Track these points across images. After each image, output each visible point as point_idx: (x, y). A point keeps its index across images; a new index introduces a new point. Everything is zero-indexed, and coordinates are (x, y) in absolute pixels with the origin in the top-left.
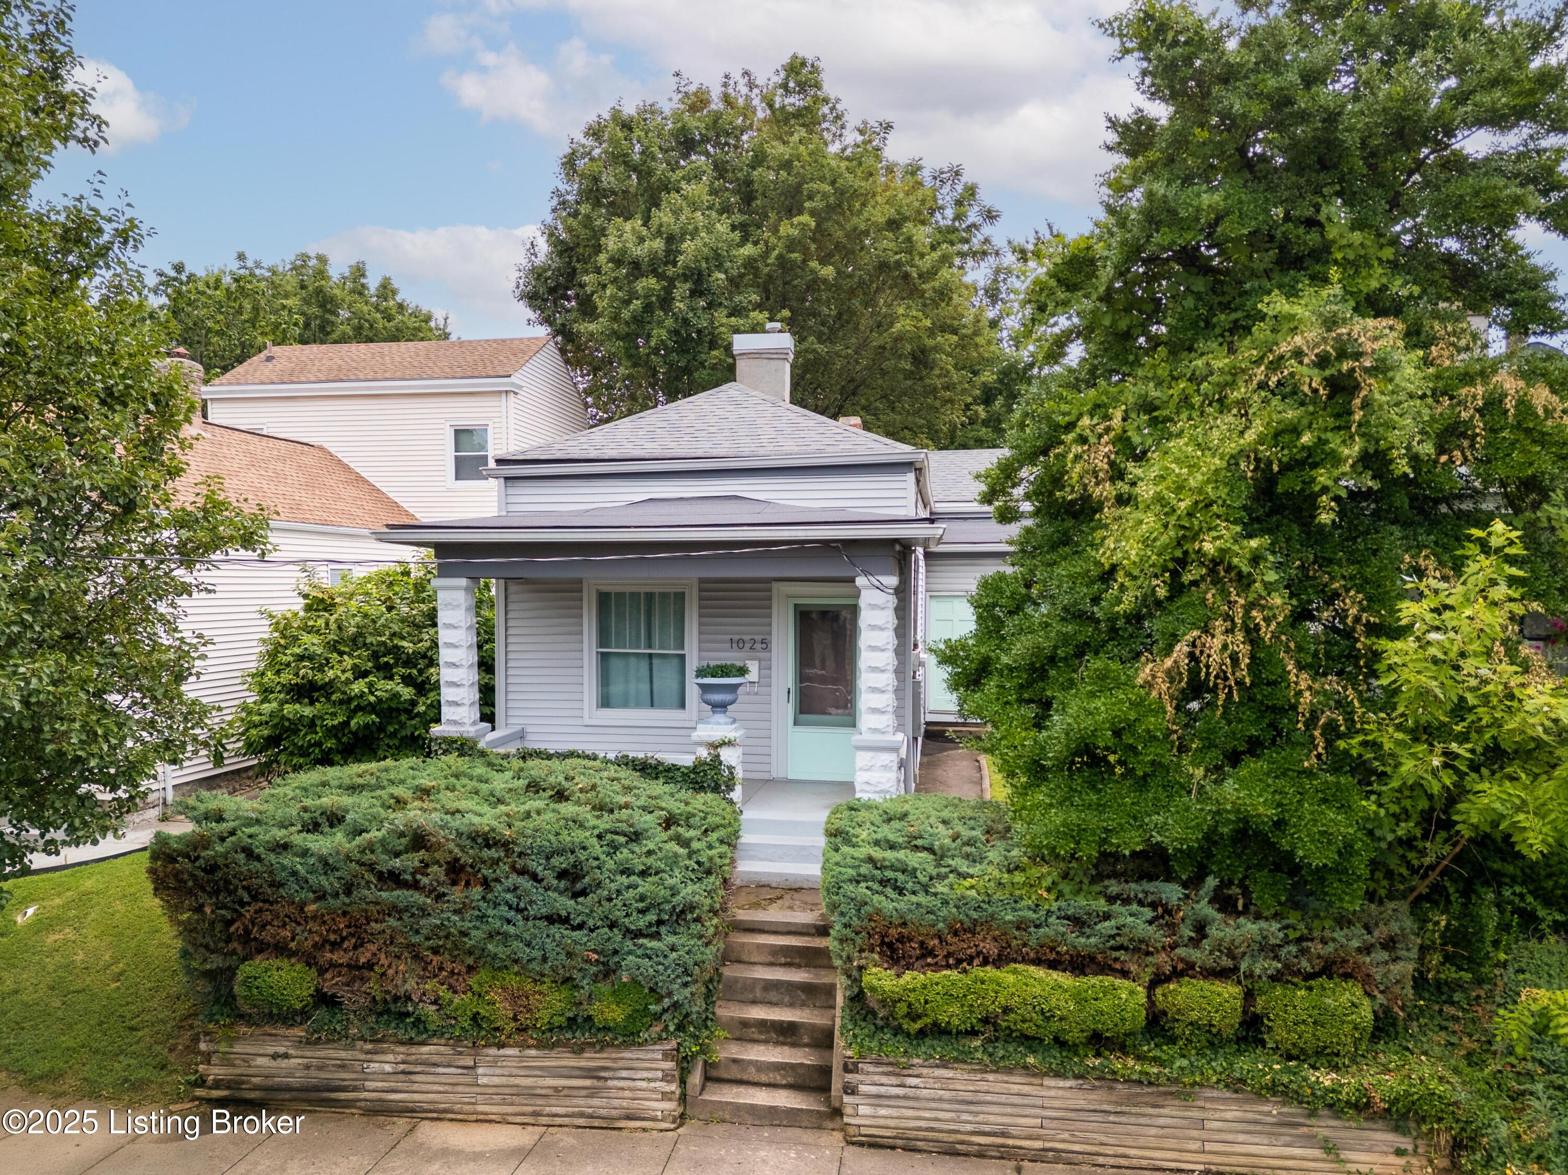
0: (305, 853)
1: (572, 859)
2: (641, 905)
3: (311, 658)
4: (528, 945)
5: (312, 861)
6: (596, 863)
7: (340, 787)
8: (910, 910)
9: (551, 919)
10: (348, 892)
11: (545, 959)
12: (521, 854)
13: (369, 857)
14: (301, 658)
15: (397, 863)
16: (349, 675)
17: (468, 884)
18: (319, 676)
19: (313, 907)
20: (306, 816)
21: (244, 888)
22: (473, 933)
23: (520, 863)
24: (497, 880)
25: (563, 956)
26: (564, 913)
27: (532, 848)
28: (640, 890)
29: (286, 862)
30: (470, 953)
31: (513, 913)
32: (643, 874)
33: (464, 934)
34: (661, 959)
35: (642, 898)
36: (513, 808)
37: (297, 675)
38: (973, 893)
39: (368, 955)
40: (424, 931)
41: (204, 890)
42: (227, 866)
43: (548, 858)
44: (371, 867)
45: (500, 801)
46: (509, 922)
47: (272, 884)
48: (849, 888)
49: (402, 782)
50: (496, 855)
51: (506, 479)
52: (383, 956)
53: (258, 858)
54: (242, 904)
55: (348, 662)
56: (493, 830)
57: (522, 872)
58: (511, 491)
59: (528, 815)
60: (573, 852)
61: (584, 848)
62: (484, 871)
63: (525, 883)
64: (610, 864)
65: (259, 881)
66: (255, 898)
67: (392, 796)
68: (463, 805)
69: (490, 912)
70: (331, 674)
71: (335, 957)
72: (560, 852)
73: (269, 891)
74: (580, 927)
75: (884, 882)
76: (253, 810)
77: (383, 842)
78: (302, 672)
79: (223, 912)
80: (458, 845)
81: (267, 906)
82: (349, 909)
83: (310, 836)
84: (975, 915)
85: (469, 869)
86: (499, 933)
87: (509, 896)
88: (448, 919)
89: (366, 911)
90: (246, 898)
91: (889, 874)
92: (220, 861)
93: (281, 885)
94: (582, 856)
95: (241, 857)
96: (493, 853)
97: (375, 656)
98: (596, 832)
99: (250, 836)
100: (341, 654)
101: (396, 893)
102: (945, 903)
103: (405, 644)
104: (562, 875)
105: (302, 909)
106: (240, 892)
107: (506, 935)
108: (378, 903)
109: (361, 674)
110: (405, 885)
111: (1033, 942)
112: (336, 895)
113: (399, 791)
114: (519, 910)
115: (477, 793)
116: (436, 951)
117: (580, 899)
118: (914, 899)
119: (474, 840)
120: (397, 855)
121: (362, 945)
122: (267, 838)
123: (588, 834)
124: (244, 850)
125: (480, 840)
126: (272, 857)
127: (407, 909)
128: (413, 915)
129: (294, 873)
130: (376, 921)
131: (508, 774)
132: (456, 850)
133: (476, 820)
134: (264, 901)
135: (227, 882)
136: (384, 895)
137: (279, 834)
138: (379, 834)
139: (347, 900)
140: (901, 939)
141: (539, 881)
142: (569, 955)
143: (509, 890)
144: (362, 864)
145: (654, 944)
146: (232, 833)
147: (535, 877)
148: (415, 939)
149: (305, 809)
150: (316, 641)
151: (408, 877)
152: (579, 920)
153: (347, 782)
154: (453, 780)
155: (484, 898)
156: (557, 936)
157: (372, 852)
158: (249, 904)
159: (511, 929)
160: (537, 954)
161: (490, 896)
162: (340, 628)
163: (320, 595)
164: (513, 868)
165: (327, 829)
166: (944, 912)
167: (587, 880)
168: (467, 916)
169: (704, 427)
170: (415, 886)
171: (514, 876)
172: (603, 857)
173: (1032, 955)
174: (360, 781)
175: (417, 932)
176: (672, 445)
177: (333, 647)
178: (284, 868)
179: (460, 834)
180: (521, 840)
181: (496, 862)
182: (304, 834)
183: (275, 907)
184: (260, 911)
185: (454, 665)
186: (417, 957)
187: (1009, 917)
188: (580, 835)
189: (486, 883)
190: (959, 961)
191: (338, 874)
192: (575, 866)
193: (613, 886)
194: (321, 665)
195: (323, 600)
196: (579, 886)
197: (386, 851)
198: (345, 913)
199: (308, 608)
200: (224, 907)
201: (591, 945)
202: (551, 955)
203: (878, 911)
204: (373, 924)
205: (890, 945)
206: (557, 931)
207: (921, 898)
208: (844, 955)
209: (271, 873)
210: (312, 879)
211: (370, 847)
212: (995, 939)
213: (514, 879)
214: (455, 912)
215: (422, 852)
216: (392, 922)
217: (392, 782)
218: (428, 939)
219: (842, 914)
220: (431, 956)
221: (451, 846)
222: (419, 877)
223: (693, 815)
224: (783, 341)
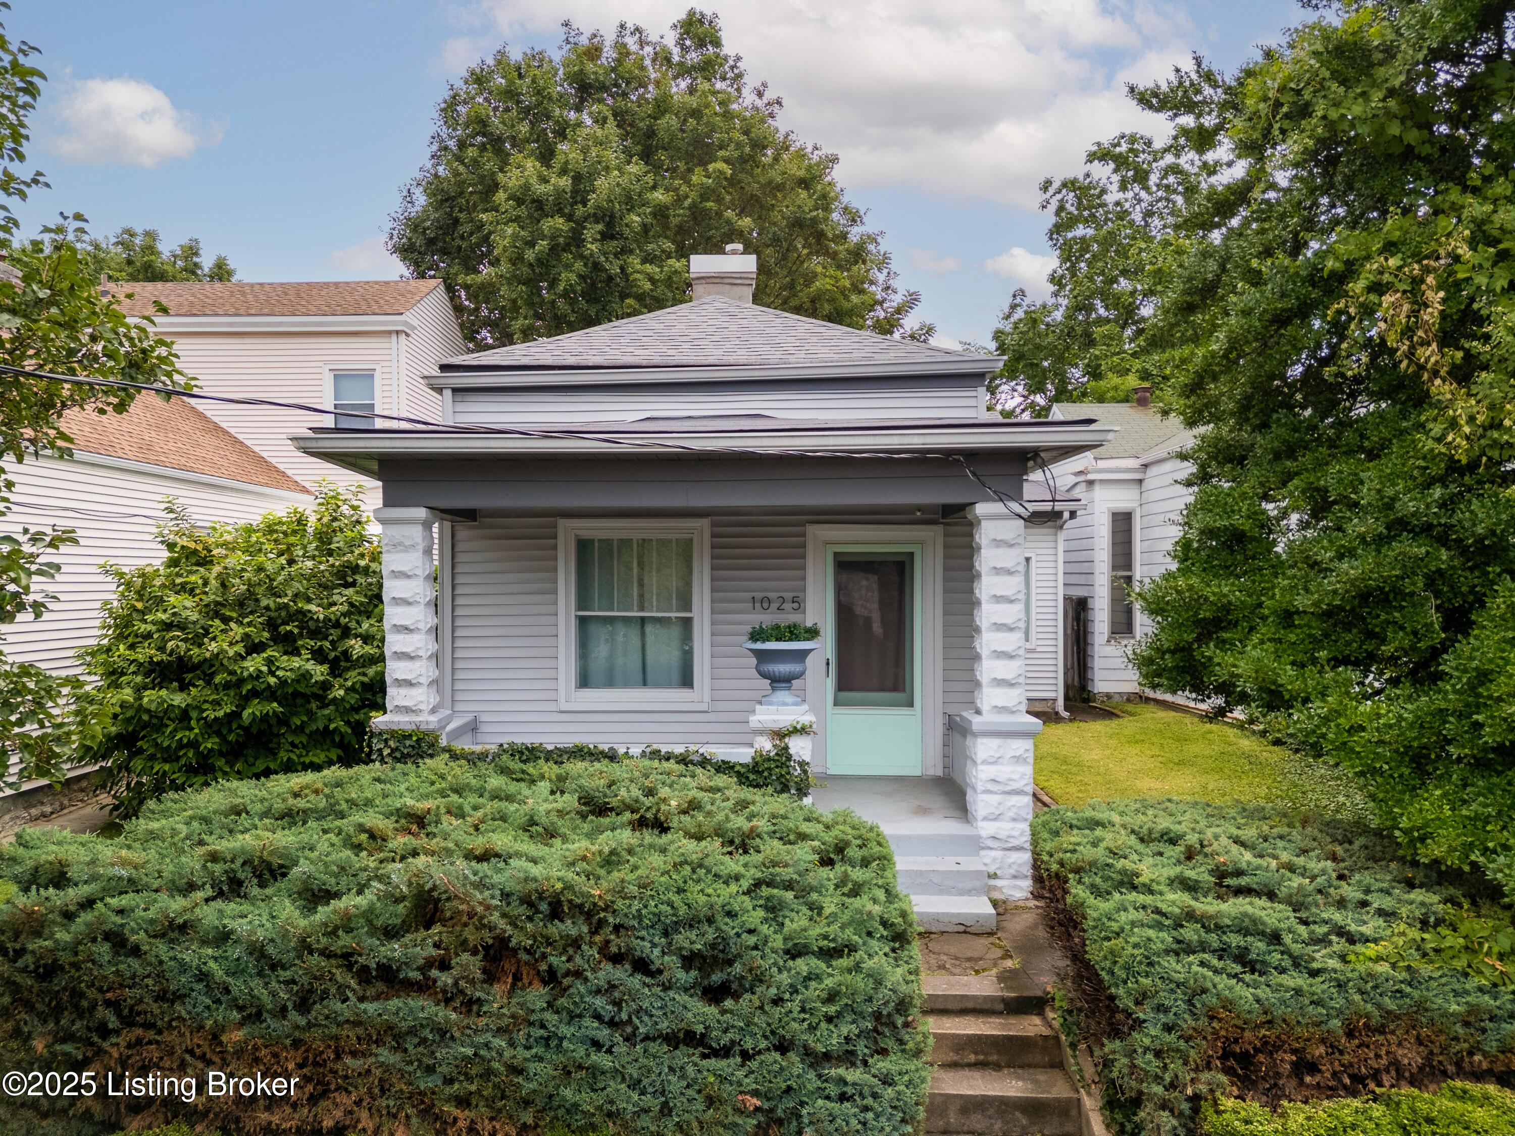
0: (223, 937)
1: (711, 935)
2: (832, 1009)
3: (182, 627)
4: (635, 1084)
5: (237, 952)
6: (752, 940)
7: (266, 814)
8: (1283, 1002)
9: (673, 1040)
10: (303, 1006)
11: (666, 1110)
12: (617, 928)
13: (345, 941)
14: (168, 626)
15: (395, 950)
16: (240, 648)
17: (517, 978)
18: (195, 651)
19: (238, 1035)
20: (218, 869)
21: (108, 1003)
22: (532, 1067)
23: (617, 944)
24: (578, 974)
25: (699, 1106)
26: (699, 1029)
27: (639, 916)
28: (829, 982)
29: (187, 957)
30: (527, 1103)
31: (606, 1032)
32: (829, 954)
33: (516, 1070)
34: (869, 1101)
35: (832, 997)
36: (580, 846)
37: (161, 649)
38: (1383, 968)
39: (338, 1114)
40: (444, 1069)
41: (29, 1006)
42: (76, 966)
43: (666, 934)
44: (347, 958)
45: (550, 834)
46: (596, 1044)
47: (161, 997)
48: (1170, 963)
49: (369, 803)
50: (574, 932)
51: (455, 390)
52: (364, 1114)
53: (136, 951)
54: (104, 1031)
55: (237, 631)
56: (568, 887)
57: (617, 959)
58: (460, 407)
59: (611, 860)
60: (710, 920)
61: (730, 914)
62: (553, 960)
63: (620, 973)
64: (778, 942)
65: (137, 992)
66: (128, 1022)
67: (362, 828)
68: (501, 840)
69: (566, 1030)
70: (213, 647)
71: (275, 1119)
72: (692, 923)
73: (155, 1008)
74: (724, 1052)
75: (1222, 952)
76: (124, 863)
77: (369, 915)
78: (170, 645)
79: (68, 1048)
80: (504, 915)
81: (151, 1035)
82: (306, 1036)
83: (232, 907)
84: (1390, 1004)
85: (524, 957)
86: (580, 1067)
87: (599, 1002)
88: (487, 1045)
89: (337, 1038)
90: (113, 1022)
91: (1234, 940)
92: (65, 958)
93: (179, 997)
94: (729, 927)
95: (103, 950)
96: (569, 927)
97: (272, 625)
98: (745, 884)
99: (121, 912)
100: (226, 620)
101: (394, 1003)
102: (1341, 986)
103: (313, 607)
104: (689, 960)
105: (215, 1037)
106: (102, 1012)
107: (594, 1072)
108: (358, 1024)
109: (254, 648)
110: (409, 987)
111: (1492, 1046)
112: (283, 1011)
113: (373, 819)
114: (613, 1024)
115: (504, 819)
116: (463, 1102)
117: (728, 1003)
118: (1285, 979)
119: (531, 904)
120: (390, 933)
121: (325, 1094)
122: (151, 914)
123: (733, 888)
124: (108, 936)
125: (544, 907)
126: (162, 949)
127: (412, 1031)
128: (424, 1041)
129: (203, 976)
130: (354, 1054)
131: (544, 787)
132: (502, 924)
133: (536, 871)
134: (147, 1026)
135: (78, 995)
136: (371, 1007)
137: (176, 905)
138: (362, 901)
139: (302, 1021)
140: (1269, 1047)
141: (648, 973)
142: (711, 1101)
143: (598, 992)
144: (326, 954)
145: (854, 1075)
146: (88, 903)
147: (642, 966)
148: (426, 1083)
149: (214, 857)
150: (188, 604)
151: (414, 975)
152: (725, 1040)
153: (278, 806)
154: (454, 797)
155: (550, 1005)
156: (690, 1070)
157: (349, 930)
158: (117, 1032)
159: (603, 1060)
160: (653, 1102)
161: (562, 1001)
162: (223, 585)
163: (192, 545)
164: (604, 949)
165: (255, 891)
166: (1338, 1002)
167: (738, 968)
168: (521, 1037)
170: (424, 987)
171: (607, 966)
172: (765, 929)
173: (1485, 1065)
174: (301, 803)
175: (430, 1070)
177: (214, 611)
178: (184, 967)
179: (506, 896)
180: (620, 904)
181: (576, 943)
182: (219, 904)
183: (166, 1037)
184: (139, 1042)
185: (406, 629)
186: (427, 1112)
187: (1454, 1007)
188: (726, 893)
189: (551, 978)
190: (1358, 1079)
191: (286, 975)
192: (713, 946)
193: (784, 978)
194: (197, 635)
195: (195, 552)
196: (717, 977)
197: (373, 931)
198: (297, 1043)
199: (173, 563)
200: (69, 1037)
201: (749, 1083)
202: (678, 1103)
203: (1228, 1005)
204: (348, 1060)
205: (1245, 1059)
206: (683, 1056)
207: (1295, 980)
208: (1168, 1077)
209: (160, 975)
210: (237, 986)
211: (346, 924)
212: (1419, 1041)
213: (609, 972)
214: (500, 1031)
215: (436, 929)
216: (385, 1055)
217: (352, 803)
218: (449, 1081)
219: (1161, 1008)
220: (456, 1112)
221: (495, 917)
222: (434, 973)
223: (847, 844)
224: (748, 264)
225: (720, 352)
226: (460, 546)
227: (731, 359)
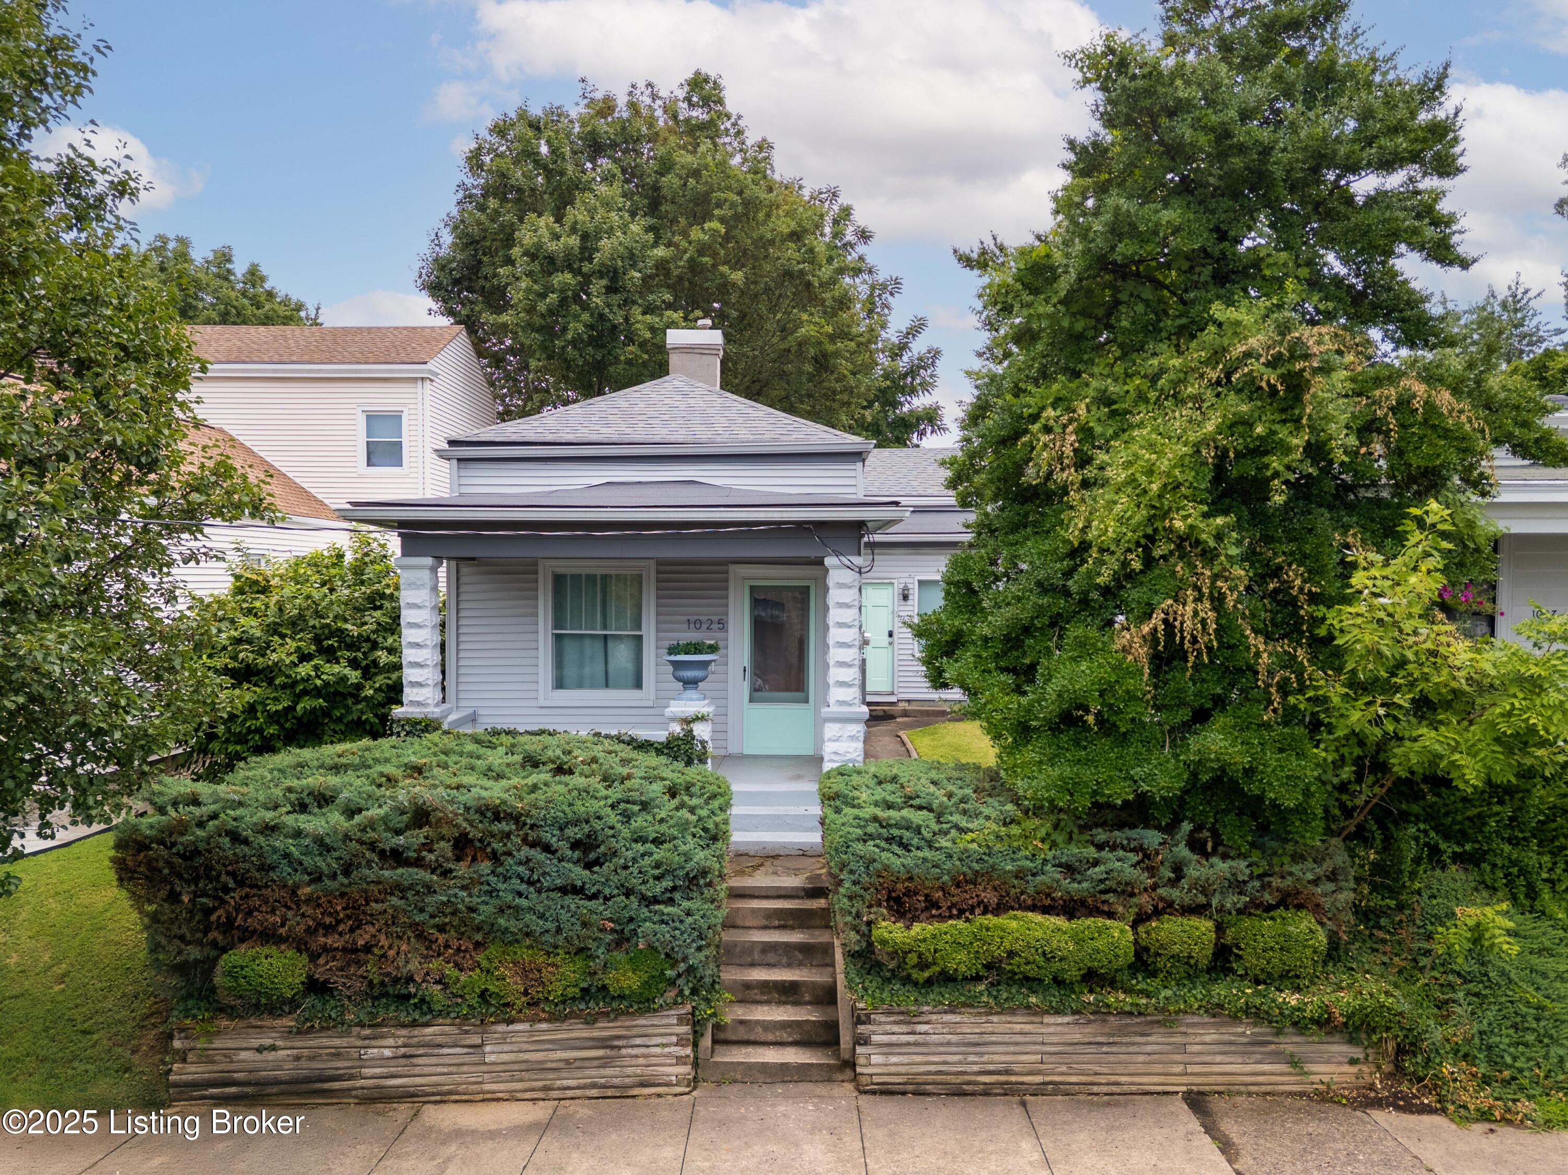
0: (298, 834)
1: (587, 829)
2: (656, 872)
3: (249, 642)
4: (542, 916)
5: (307, 842)
6: (611, 832)
7: (321, 766)
8: (917, 866)
9: (563, 890)
10: (347, 873)
11: (559, 930)
12: (532, 827)
13: (372, 835)
14: (238, 641)
15: (401, 840)
16: (294, 658)
17: (474, 859)
18: (260, 660)
19: (308, 890)
20: (293, 796)
21: (228, 873)
22: (482, 908)
23: (532, 835)
24: (509, 854)
25: (578, 927)
26: (579, 883)
27: (545, 819)
28: (656, 856)
29: (277, 844)
30: (479, 929)
31: (524, 886)
32: (658, 842)
33: (472, 909)
34: (677, 924)
35: (658, 865)
36: (515, 781)
37: (234, 658)
38: (974, 846)
39: (367, 937)
40: (430, 909)
41: (180, 877)
42: (209, 851)
43: (561, 829)
44: (372, 846)
45: (499, 777)
46: (520, 894)
47: (261, 868)
48: (858, 847)
49: (387, 760)
50: (507, 829)
51: (459, 460)
52: (383, 937)
53: (246, 842)
54: (226, 890)
55: (291, 645)
56: (504, 802)
57: (533, 845)
58: (463, 473)
59: (534, 788)
60: (587, 822)
61: (599, 818)
62: (495, 845)
63: (537, 855)
64: (626, 833)
65: (247, 865)
66: (240, 883)
67: (382, 775)
68: (467, 780)
69: (501, 886)
70: (274, 657)
71: (329, 941)
72: (576, 823)
73: (258, 875)
74: (594, 897)
75: (890, 840)
76: (235, 792)
77: (385, 819)
78: (241, 655)
79: (204, 900)
80: (466, 820)
81: (255, 891)
82: (348, 890)
83: (302, 817)
84: (976, 866)
85: (478, 844)
86: (509, 907)
87: (521, 869)
88: (455, 896)
89: (366, 891)
90: (231, 884)
91: (895, 832)
92: (202, 846)
93: (272, 868)
94: (597, 825)
95: (227, 840)
96: (504, 826)
97: (317, 640)
98: (610, 801)
99: (235, 819)
100: (283, 636)
101: (400, 871)
102: (950, 856)
103: (349, 626)
104: (575, 845)
105: (294, 893)
106: (224, 878)
107: (517, 909)
108: (379, 883)
109: (304, 658)
110: (408, 863)
111: (1030, 890)
112: (334, 876)
113: (389, 769)
114: (530, 883)
115: (473, 769)
116: (441, 929)
117: (596, 869)
118: (920, 854)
119: (483, 814)
120: (398, 832)
121: (359, 927)
122: (255, 819)
123: (602, 803)
124: (229, 833)
125: (489, 814)
126: (261, 839)
127: (411, 887)
128: (418, 892)
129: (287, 856)
130: (376, 901)
131: (501, 750)
132: (465, 825)
133: (484, 794)
134: (251, 886)
135: (209, 868)
136: (386, 873)
137: (269, 815)
138: (381, 812)
139: (346, 881)
140: (908, 893)
141: (553, 853)
142: (585, 925)
143: (520, 863)
144: (361, 842)
145: (669, 909)
146: (214, 816)
147: (547, 848)
148: (419, 918)
149: (290, 790)
150: (254, 624)
151: (413, 854)
152: (593, 890)
153: (329, 762)
154: (443, 757)
155: (493, 872)
156: (573, 906)
157: (374, 830)
158: (234, 890)
159: (523, 902)
160: (550, 925)
161: (500, 870)
162: (280, 610)
163: (254, 577)
164: (525, 840)
165: (316, 810)
166: (948, 865)
167: (602, 849)
168: (475, 891)
169: (656, 414)
170: (418, 863)
171: (526, 849)
172: (619, 826)
173: (1029, 902)
174: (343, 760)
175: (422, 910)
176: (629, 431)
177: (273, 629)
178: (275, 850)
179: (467, 809)
180: (534, 812)
181: (508, 835)
182: (295, 815)
183: (263, 891)
184: (247, 896)
185: (417, 645)
186: (420, 936)
187: (1009, 868)
188: (595, 806)
189: (495, 858)
190: (961, 912)
191: (336, 854)
192: (589, 836)
193: (629, 854)
194: (261, 648)
195: (256, 582)
196: (592, 856)
197: (388, 829)
198: (343, 895)
199: (239, 591)
200: (204, 894)
201: (607, 914)
202: (566, 926)
203: (887, 868)
204: (373, 904)
205: (898, 900)
206: (572, 901)
207: (926, 853)
208: (854, 911)
209: (261, 856)
210: (307, 861)
211: (371, 825)
212: (995, 889)
213: (526, 851)
214: (464, 888)
215: (426, 829)
216: (394, 900)
217: (377, 761)
218: (432, 916)
219: (852, 872)
220: (437, 934)
221: (460, 820)
222: (424, 853)
223: (693, 785)
224: (716, 337)
225: (665, 431)
226: (463, 580)
227: (672, 439)
